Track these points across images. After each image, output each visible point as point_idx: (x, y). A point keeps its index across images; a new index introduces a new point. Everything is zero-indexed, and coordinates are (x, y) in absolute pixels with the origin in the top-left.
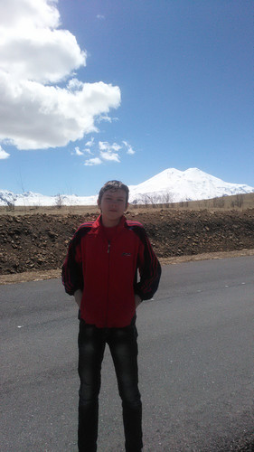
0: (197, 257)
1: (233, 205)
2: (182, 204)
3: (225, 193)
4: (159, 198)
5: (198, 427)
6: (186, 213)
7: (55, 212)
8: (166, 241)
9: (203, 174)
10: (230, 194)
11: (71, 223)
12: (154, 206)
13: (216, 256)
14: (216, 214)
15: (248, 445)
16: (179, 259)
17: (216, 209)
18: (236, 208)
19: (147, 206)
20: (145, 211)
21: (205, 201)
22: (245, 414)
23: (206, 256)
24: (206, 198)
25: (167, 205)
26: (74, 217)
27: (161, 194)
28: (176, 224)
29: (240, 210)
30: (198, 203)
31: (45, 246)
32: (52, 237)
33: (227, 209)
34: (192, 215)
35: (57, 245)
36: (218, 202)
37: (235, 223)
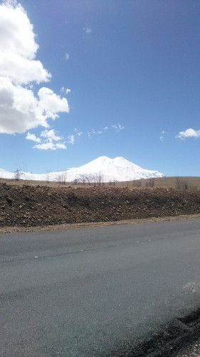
0: (118, 223)
1: (147, 185)
2: (110, 183)
3: (142, 177)
4: (94, 178)
5: (105, 334)
6: (113, 189)
7: (14, 183)
8: (97, 210)
9: (127, 161)
10: (145, 178)
11: (25, 192)
12: (89, 184)
13: (133, 222)
14: (134, 191)
15: (139, 345)
16: (105, 223)
17: (135, 188)
18: (149, 187)
19: (84, 184)
20: (82, 187)
21: (128, 182)
22: (140, 325)
23: (125, 221)
24: (128, 180)
25: (99, 184)
26: (27, 187)
27: (95, 175)
28: (105, 198)
29: (152, 189)
30: (122, 183)
31: (3, 208)
32: (9, 201)
33: (142, 188)
34: (117, 191)
35: (13, 208)
36: (137, 183)
37: (147, 198)
